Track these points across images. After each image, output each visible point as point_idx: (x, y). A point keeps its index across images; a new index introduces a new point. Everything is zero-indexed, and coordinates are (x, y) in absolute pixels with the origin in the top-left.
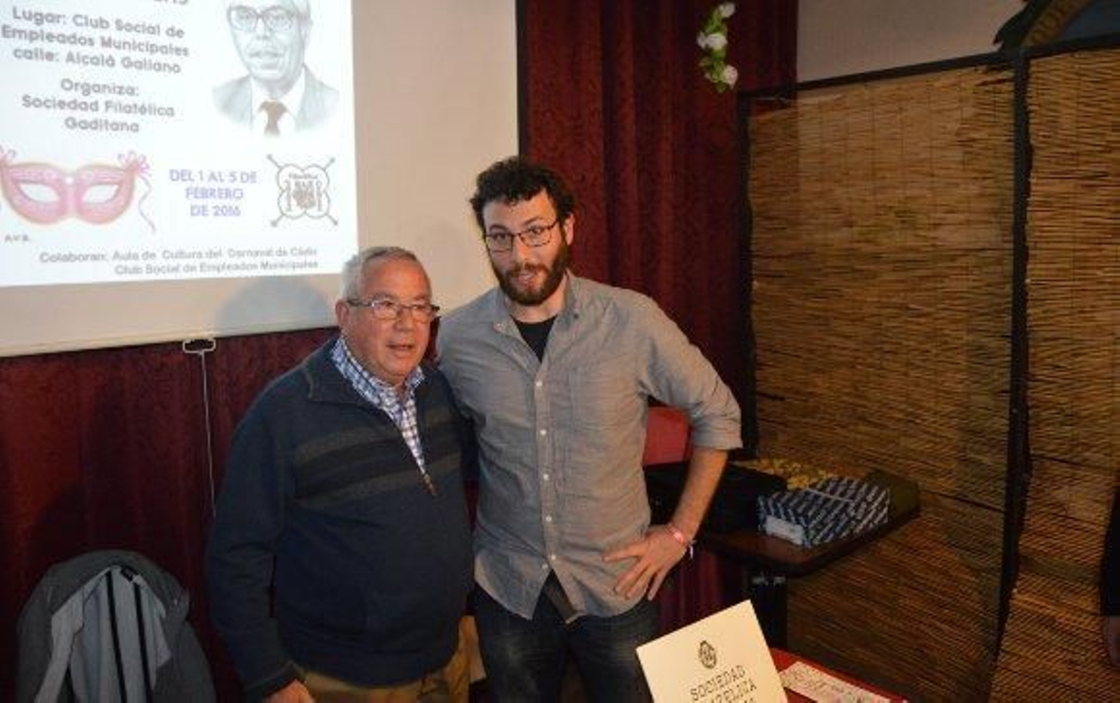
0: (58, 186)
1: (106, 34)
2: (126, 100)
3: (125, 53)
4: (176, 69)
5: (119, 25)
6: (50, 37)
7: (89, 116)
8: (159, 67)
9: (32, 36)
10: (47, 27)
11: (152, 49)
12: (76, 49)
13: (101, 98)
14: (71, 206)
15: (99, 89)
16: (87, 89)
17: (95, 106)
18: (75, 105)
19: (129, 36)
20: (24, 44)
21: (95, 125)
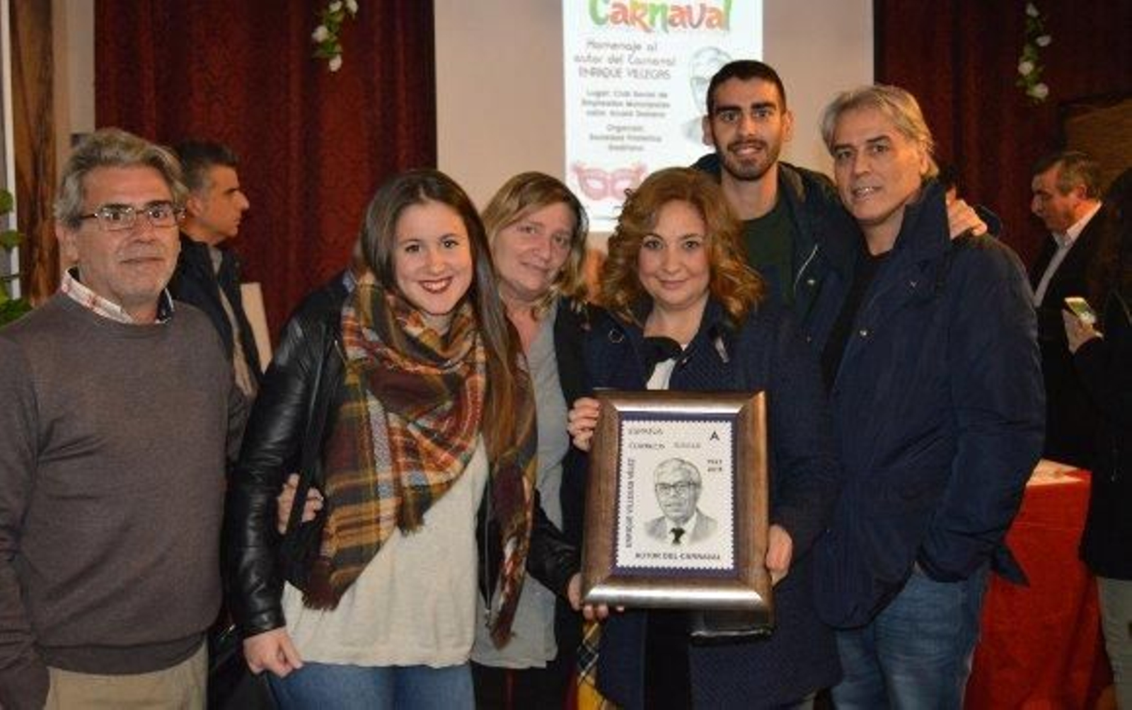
0: (604, 180)
1: (629, 99)
2: (637, 134)
3: (639, 108)
4: (662, 115)
5: (636, 94)
6: (603, 104)
7: (618, 143)
8: (654, 115)
9: (595, 104)
10: (602, 99)
11: (651, 105)
12: (614, 109)
13: (625, 133)
14: (609, 191)
15: (624, 128)
16: (619, 129)
17: (622, 138)
18: (613, 138)
19: (639, 99)
20: (591, 108)
21: (623, 148)
